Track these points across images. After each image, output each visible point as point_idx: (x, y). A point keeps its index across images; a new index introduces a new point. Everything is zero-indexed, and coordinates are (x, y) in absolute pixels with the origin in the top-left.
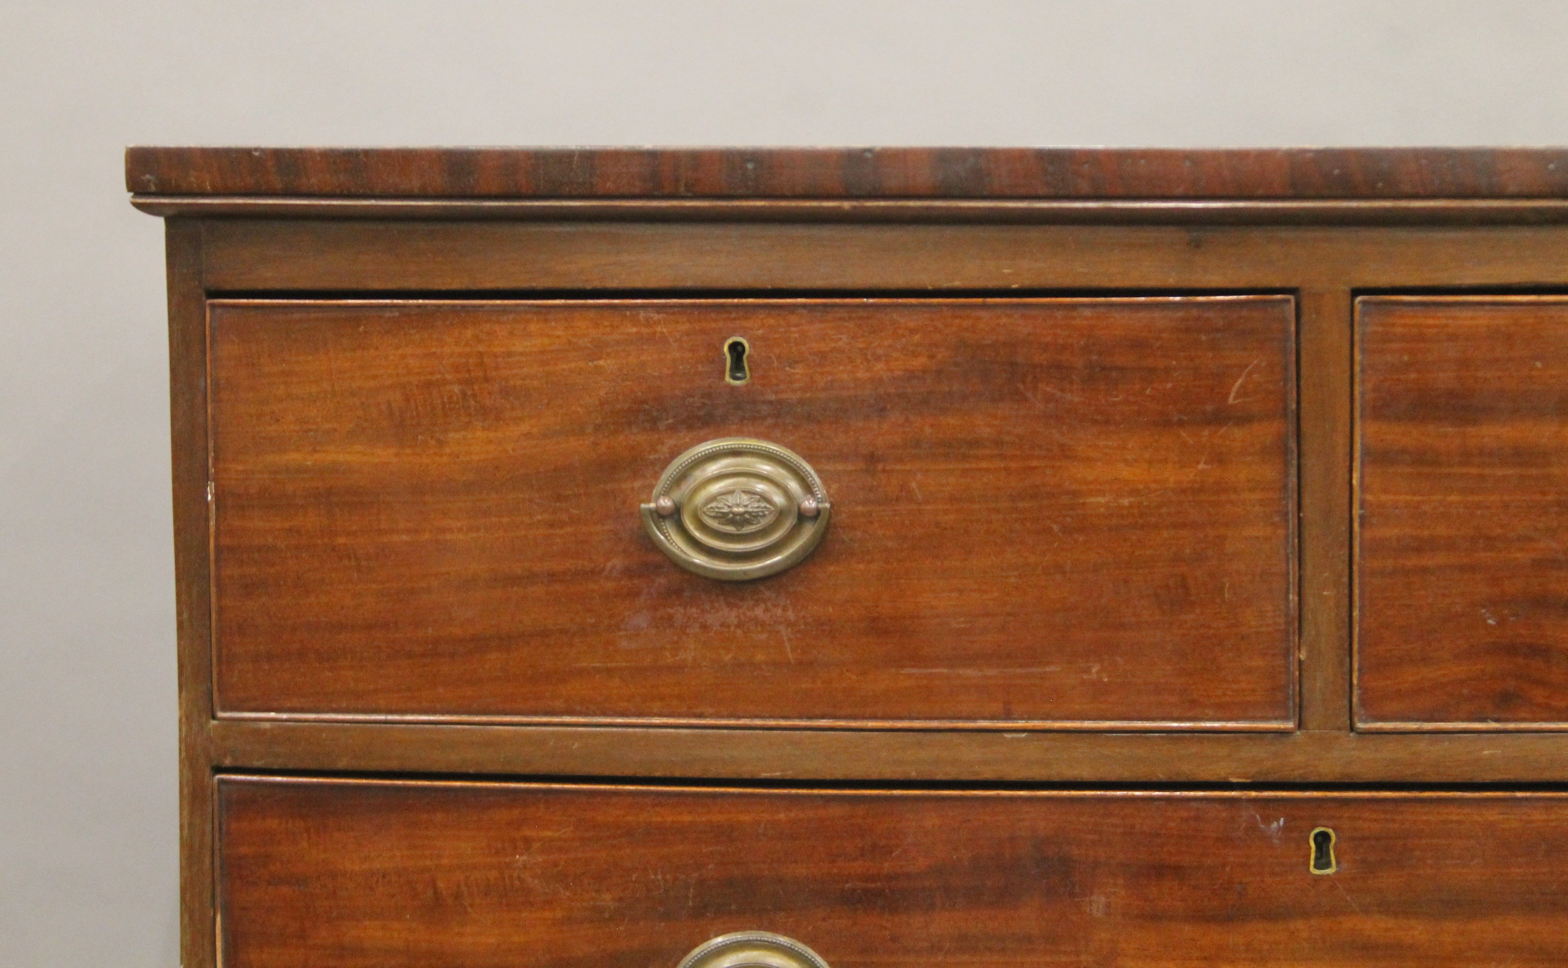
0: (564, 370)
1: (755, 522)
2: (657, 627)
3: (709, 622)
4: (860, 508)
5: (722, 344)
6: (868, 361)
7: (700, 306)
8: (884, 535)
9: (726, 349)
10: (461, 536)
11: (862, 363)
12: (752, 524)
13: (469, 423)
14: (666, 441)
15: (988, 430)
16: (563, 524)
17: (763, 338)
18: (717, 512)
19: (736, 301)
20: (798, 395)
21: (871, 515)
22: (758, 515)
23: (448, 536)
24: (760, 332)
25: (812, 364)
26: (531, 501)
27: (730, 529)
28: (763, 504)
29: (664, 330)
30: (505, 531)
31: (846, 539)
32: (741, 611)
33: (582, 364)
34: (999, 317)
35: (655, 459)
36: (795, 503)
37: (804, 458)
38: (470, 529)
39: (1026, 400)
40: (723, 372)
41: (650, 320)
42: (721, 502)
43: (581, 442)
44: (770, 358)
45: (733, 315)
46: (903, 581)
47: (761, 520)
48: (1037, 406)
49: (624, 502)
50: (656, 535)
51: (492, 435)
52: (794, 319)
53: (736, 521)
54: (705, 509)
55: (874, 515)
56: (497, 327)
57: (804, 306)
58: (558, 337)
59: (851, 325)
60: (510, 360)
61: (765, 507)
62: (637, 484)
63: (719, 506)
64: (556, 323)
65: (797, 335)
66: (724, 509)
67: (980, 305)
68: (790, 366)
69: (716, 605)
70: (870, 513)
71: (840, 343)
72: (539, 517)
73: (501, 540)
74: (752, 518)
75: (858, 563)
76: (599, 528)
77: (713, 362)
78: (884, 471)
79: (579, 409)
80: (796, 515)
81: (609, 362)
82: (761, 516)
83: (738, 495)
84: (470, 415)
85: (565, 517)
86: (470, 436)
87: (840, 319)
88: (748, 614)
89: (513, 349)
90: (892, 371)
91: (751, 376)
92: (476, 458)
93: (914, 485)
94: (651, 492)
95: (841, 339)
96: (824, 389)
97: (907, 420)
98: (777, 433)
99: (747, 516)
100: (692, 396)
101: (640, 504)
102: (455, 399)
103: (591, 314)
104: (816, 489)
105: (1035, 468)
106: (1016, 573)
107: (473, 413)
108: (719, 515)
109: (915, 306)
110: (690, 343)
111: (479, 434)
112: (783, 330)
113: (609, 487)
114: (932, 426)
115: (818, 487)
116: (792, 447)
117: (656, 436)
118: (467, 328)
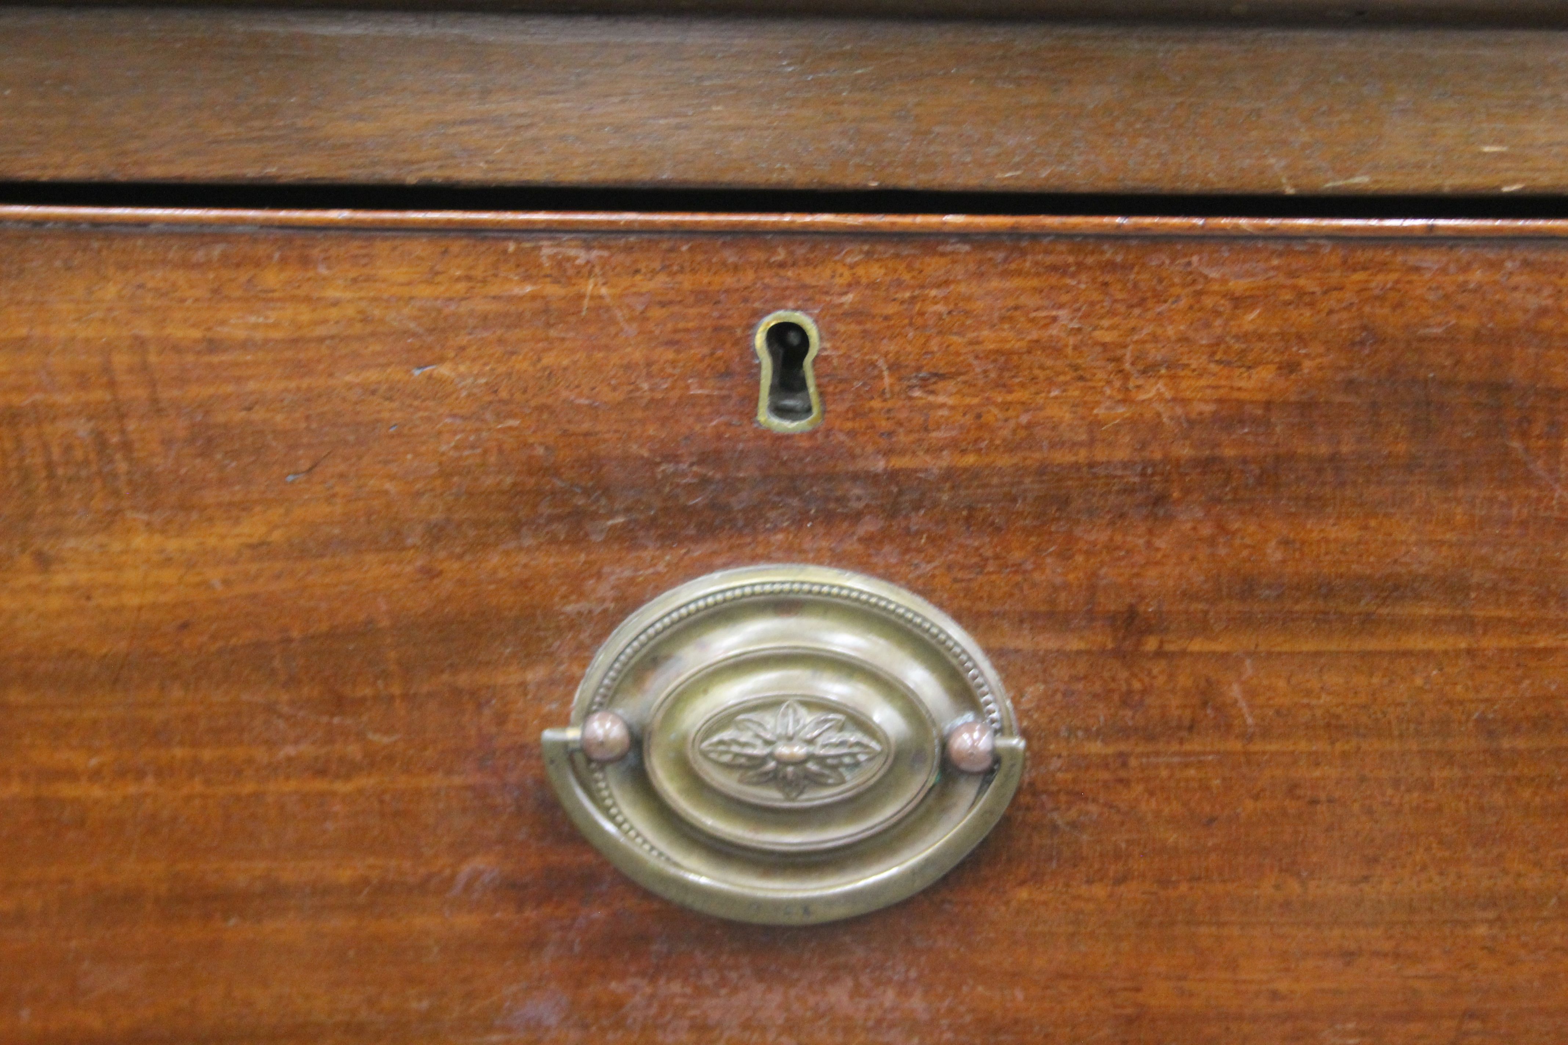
0: (350, 387)
1: (830, 781)
2: (586, 1027)
3: (715, 1016)
4: (1095, 747)
5: (751, 327)
6: (1126, 376)
7: (691, 232)
8: (1157, 814)
9: (760, 340)
10: (97, 792)
11: (1109, 382)
12: (826, 785)
13: (117, 512)
14: (606, 569)
15: (1428, 554)
16: (350, 769)
17: (856, 314)
18: (737, 755)
19: (787, 218)
20: (946, 459)
21: (1124, 765)
22: (841, 764)
23: (67, 790)
24: (849, 298)
25: (981, 383)
26: (270, 709)
27: (772, 796)
28: (853, 737)
29: (604, 291)
30: (207, 782)
31: (1060, 822)
32: (793, 992)
33: (396, 374)
34: (1466, 268)
35: (580, 614)
36: (935, 732)
37: (958, 617)
38: (122, 774)
39: (1529, 479)
40: (752, 400)
41: (568, 265)
42: (748, 728)
43: (394, 568)
44: (873, 365)
45: (781, 255)
46: (1203, 930)
47: (848, 776)
48: (1557, 495)
49: (501, 719)
50: (581, 807)
51: (172, 545)
52: (934, 266)
53: (785, 777)
54: (705, 745)
55: (1133, 762)
56: (180, 277)
57: (963, 235)
58: (336, 303)
59: (1082, 282)
60: (215, 359)
61: (858, 744)
62: (535, 675)
63: (743, 739)
64: (329, 268)
65: (941, 308)
66: (753, 746)
67: (1420, 238)
68: (924, 384)
69: (733, 975)
70: (1123, 758)
71: (1054, 331)
72: (290, 750)
73: (197, 802)
74: (827, 772)
75: (1090, 882)
76: (438, 780)
77: (727, 373)
78: (1160, 654)
79: (388, 486)
80: (936, 762)
81: (462, 368)
82: (849, 767)
83: (790, 711)
84: (116, 493)
85: (354, 750)
86: (116, 546)
87: (1054, 268)
88: (812, 1000)
89: (223, 331)
90: (1184, 402)
91: (824, 412)
92: (132, 600)
93: (1235, 691)
94: (571, 694)
95: (1055, 319)
96: (1011, 448)
97: (1221, 527)
98: (890, 554)
99: (812, 766)
100: (674, 458)
101: (542, 729)
102: (79, 454)
103: (420, 247)
104: (988, 697)
105: (1548, 651)
106: (1491, 915)
107: (125, 491)
108: (742, 760)
109: (1250, 237)
110: (670, 326)
111: (139, 541)
112: (907, 295)
113: (463, 680)
114: (1285, 543)
115: (991, 692)
116: (926, 592)
117: (583, 557)
118: (105, 278)
